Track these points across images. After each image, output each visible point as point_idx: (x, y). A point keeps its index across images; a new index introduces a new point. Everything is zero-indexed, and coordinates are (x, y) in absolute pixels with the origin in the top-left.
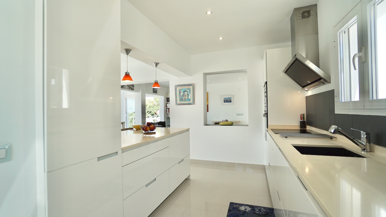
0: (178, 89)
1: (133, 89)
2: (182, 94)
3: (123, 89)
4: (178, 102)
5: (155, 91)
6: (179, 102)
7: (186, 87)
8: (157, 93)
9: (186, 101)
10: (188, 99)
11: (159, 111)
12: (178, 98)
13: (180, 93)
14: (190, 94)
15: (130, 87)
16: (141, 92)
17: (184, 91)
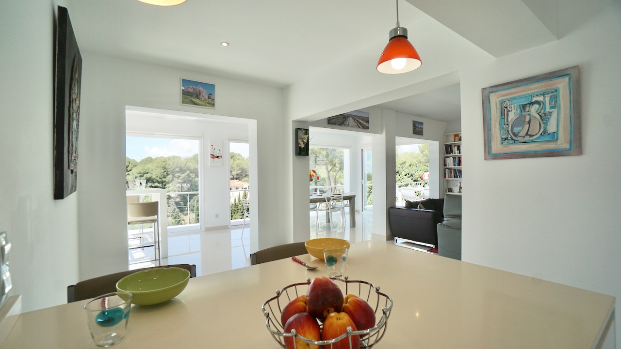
0: (495, 99)
1: (367, 128)
2: (512, 116)
3: (345, 127)
4: (497, 147)
5: (418, 130)
6: (500, 146)
7: (535, 88)
8: (422, 135)
9: (532, 142)
10: (545, 132)
11: (428, 173)
12: (497, 133)
13: (502, 114)
14: (555, 115)
15: (360, 123)
16: (384, 134)
17: (524, 107)
